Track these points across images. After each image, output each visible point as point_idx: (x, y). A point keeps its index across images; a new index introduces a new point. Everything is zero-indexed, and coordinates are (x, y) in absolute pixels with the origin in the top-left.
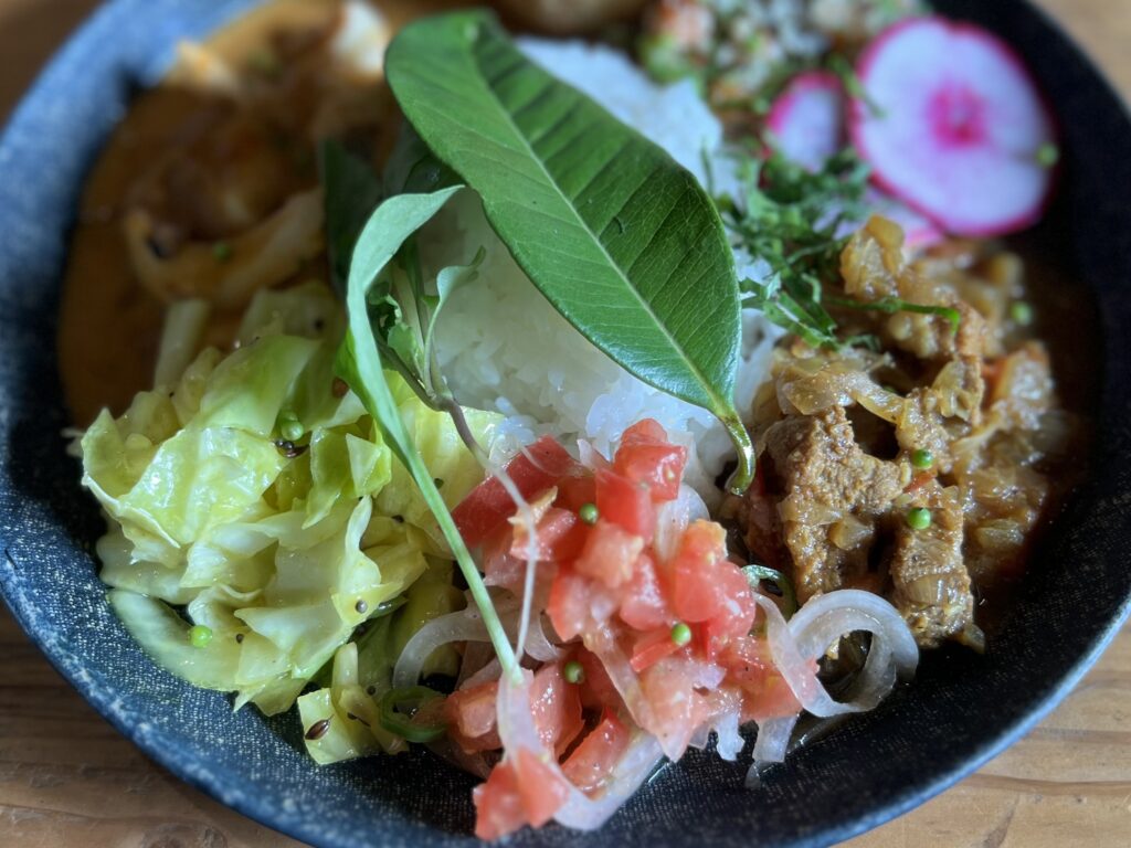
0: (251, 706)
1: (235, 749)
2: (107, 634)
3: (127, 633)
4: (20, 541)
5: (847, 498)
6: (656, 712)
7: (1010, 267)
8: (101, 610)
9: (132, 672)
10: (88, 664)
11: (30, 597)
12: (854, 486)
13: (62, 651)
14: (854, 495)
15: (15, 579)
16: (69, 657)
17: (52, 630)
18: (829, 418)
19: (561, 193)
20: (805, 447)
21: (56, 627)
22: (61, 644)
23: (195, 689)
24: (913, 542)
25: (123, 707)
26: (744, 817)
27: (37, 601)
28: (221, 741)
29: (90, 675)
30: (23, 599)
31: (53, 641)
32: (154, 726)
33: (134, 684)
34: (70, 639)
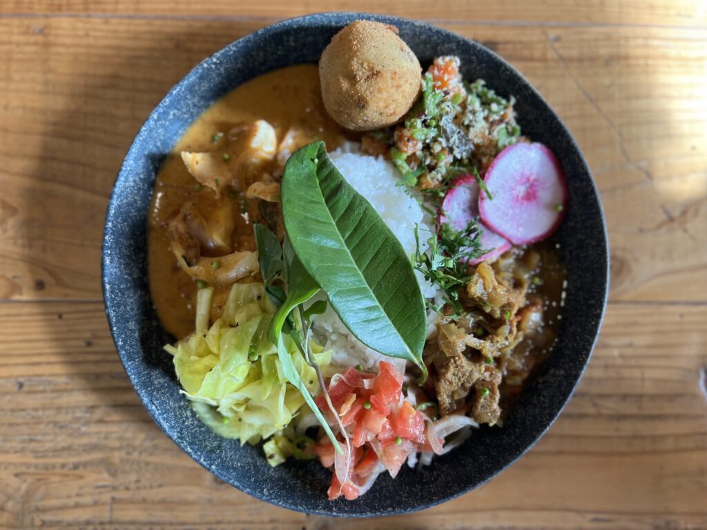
0: (247, 443)
1: (244, 467)
2: (193, 425)
3: (199, 421)
4: (155, 393)
5: (460, 381)
6: (388, 461)
7: (535, 259)
8: (189, 414)
9: (204, 440)
10: (190, 444)
11: (164, 419)
12: (463, 377)
13: (180, 441)
14: (462, 380)
15: (157, 413)
16: (183, 443)
17: (174, 432)
18: (457, 358)
19: (357, 269)
20: (447, 368)
21: (175, 430)
22: (179, 437)
23: (226, 439)
24: (482, 400)
25: (204, 460)
26: (416, 488)
27: (166, 420)
28: (239, 464)
29: (191, 448)
30: (162, 421)
31: (176, 437)
32: (216, 466)
33: (206, 446)
34: (182, 434)
